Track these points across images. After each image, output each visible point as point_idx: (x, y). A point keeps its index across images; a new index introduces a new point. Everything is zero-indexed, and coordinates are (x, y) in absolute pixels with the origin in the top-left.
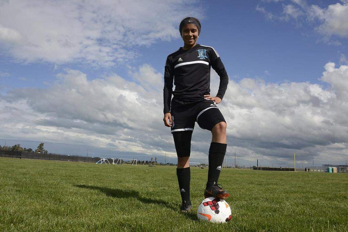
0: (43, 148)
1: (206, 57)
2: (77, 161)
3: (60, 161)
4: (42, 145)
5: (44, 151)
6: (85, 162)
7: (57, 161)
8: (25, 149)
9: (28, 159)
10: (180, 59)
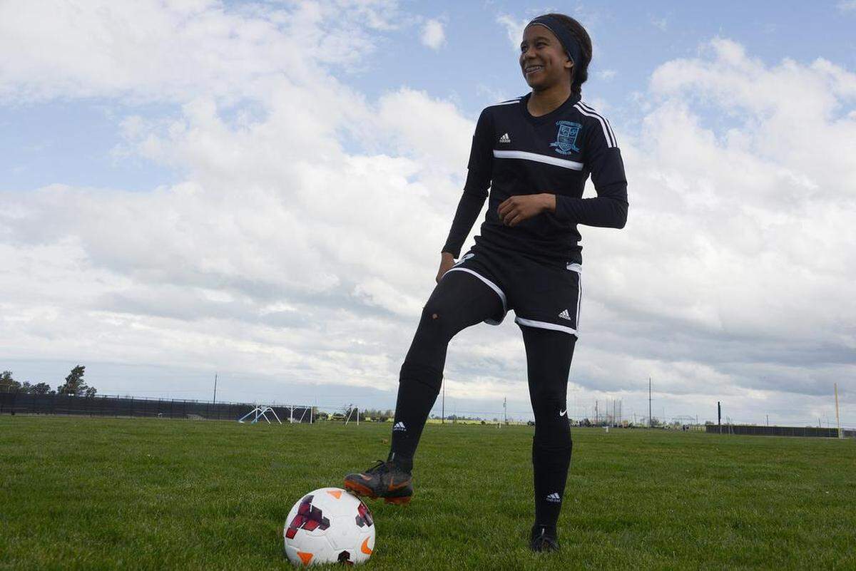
0: (82, 381)
1: (575, 148)
2: (184, 415)
3: (133, 417)
4: (78, 371)
5: (86, 390)
6: (207, 417)
7: (125, 417)
8: (27, 384)
9: (36, 415)
10: (506, 138)
